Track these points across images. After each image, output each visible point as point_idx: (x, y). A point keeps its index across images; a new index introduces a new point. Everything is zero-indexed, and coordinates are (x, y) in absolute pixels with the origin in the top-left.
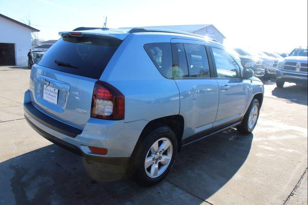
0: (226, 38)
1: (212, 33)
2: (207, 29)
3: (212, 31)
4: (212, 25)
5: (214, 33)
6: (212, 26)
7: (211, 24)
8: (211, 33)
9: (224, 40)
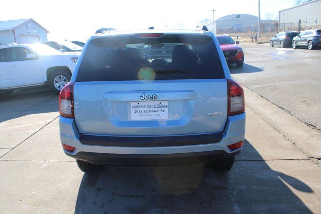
0: (49, 32)
1: (33, 27)
2: (26, 24)
3: (33, 26)
4: (32, 19)
5: (35, 28)
6: (32, 21)
7: (30, 18)
8: (33, 29)
9: (48, 35)
